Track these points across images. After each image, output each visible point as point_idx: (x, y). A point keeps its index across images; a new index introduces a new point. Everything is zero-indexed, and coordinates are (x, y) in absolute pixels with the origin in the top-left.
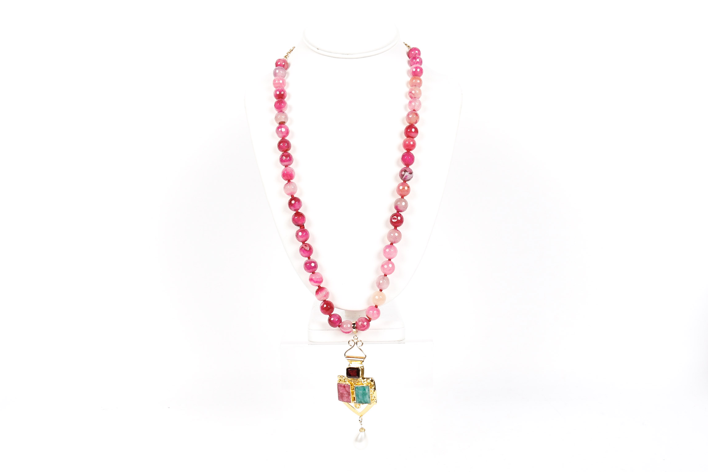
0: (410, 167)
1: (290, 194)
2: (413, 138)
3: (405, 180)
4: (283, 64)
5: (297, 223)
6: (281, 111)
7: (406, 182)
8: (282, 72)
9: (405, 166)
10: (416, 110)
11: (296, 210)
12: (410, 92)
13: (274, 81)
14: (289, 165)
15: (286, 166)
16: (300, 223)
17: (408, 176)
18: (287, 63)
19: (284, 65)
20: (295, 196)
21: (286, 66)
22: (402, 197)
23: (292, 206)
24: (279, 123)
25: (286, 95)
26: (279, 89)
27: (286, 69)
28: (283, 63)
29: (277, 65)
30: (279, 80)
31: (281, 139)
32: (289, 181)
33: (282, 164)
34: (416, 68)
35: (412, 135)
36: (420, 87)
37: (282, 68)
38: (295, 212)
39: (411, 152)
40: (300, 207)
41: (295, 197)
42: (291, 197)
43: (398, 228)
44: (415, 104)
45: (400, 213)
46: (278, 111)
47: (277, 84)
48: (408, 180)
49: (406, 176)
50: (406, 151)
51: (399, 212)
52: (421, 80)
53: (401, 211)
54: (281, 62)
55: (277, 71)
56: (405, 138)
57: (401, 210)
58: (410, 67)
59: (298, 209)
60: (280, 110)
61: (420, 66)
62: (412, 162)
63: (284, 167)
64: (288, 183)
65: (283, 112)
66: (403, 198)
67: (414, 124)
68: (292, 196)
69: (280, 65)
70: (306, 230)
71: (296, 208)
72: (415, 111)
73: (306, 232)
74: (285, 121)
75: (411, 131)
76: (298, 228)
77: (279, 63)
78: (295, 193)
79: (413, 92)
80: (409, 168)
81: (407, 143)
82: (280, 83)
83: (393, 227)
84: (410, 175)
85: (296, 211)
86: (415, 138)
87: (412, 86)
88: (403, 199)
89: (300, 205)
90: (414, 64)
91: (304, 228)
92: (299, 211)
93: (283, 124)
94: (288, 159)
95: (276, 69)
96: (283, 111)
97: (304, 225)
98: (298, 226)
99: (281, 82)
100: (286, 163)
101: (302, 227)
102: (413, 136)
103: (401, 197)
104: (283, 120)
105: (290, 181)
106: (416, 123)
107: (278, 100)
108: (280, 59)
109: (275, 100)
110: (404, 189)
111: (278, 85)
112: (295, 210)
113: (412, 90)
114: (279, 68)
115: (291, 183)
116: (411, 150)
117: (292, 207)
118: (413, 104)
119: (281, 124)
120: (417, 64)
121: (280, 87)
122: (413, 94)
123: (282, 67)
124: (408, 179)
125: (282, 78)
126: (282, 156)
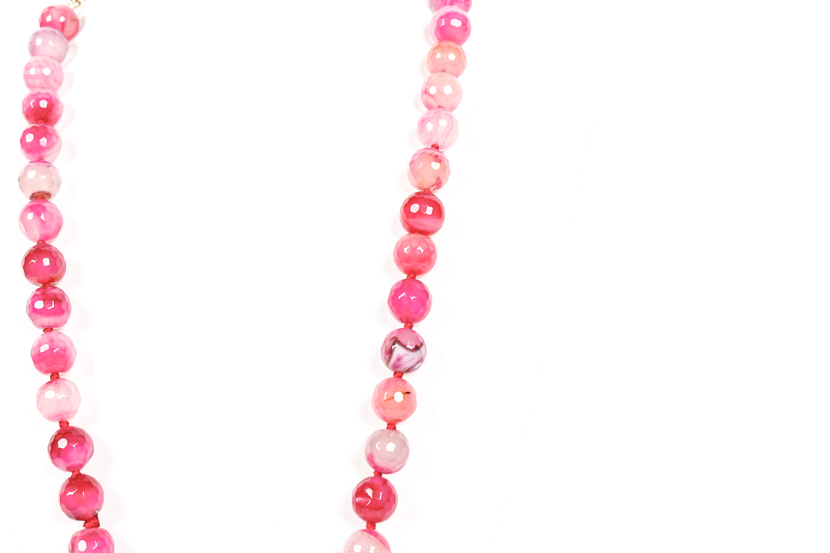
0: (418, 328)
1: (57, 416)
2: (426, 233)
3: (399, 370)
4: (62, 19)
5: (76, 511)
6: (41, 160)
7: (404, 378)
8: (52, 45)
9: (402, 325)
10: (439, 145)
11: (75, 469)
12: (424, 90)
13: (28, 67)
14: (57, 326)
15: (48, 329)
16: (83, 510)
17: (405, 359)
18: (75, 20)
19: (63, 25)
20: (73, 423)
21: (69, 29)
22: (392, 426)
23: (58, 456)
24: (33, 194)
25: (58, 113)
26: (39, 93)
27: (70, 38)
28: (60, 17)
29: (43, 23)
30: (41, 67)
31: (36, 244)
32: (55, 377)
33: (35, 324)
34: (448, 16)
35: (427, 224)
36: (457, 75)
37: (55, 34)
38: (69, 474)
39: (418, 278)
40: (85, 461)
41: (73, 429)
42: (59, 428)
43: (380, 527)
44: (437, 125)
45: (384, 476)
46: (29, 158)
47: (35, 77)
48: (408, 371)
49: (399, 359)
50: (405, 276)
51: (380, 474)
52: (460, 54)
53: (389, 472)
54: (55, 14)
55: (39, 42)
56: (404, 233)
57: (388, 469)
58: (433, 12)
59: (81, 466)
60: (37, 156)
61: (461, 11)
62: (421, 310)
63: (41, 331)
64: (54, 382)
65: (49, 164)
66: (395, 428)
67: (431, 189)
68: (63, 423)
69: (51, 24)
70: (104, 532)
71: (72, 463)
72: (437, 148)
73: (103, 540)
74: (52, 192)
75: (421, 213)
76: (80, 525)
77: (49, 19)
78: (72, 413)
79: (433, 90)
80: (414, 332)
81: (405, 250)
82: (43, 76)
83: (363, 525)
84: (416, 355)
85: (73, 472)
86: (433, 232)
87: (434, 70)
88: (392, 433)
89: (86, 453)
90: (445, 5)
91: (98, 525)
92: (83, 471)
93: (42, 198)
94: (53, 306)
95: (36, 35)
96: (46, 160)
97: (96, 516)
98: (78, 518)
99: (47, 71)
100: (48, 321)
101: (91, 523)
102: (428, 229)
103: (388, 425)
104: (44, 188)
105: (58, 377)
106: (438, 184)
107: (33, 125)
108: (50, 8)
109: (26, 125)
110: (391, 402)
111: (38, 82)
112: (69, 469)
113: (429, 83)
114: (44, 31)
115: (59, 381)
116: (420, 272)
117: (58, 460)
118: (429, 126)
119: (37, 198)
120: (455, 7)
121: (43, 88)
122: (430, 95)
123: (57, 31)
124: (408, 365)
125: (51, 61)
126: (35, 298)
